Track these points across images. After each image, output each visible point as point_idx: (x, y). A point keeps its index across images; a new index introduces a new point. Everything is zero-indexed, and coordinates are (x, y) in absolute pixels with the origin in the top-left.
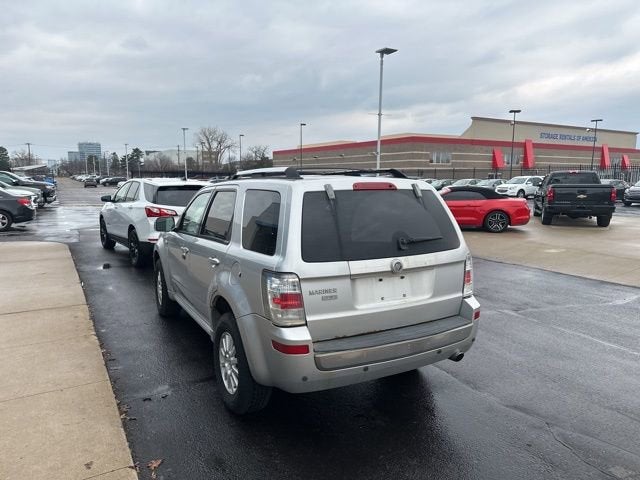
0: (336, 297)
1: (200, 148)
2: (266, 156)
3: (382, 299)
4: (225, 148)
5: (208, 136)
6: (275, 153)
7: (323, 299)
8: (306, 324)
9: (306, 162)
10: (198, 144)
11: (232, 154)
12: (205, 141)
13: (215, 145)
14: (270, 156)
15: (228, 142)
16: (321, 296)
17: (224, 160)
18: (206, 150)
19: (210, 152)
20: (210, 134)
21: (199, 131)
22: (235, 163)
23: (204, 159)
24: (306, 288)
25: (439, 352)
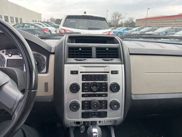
1: (113, 19)
2: (133, 21)
4: (120, 18)
9: (147, 23)
10: (112, 17)
11: (122, 20)
13: (117, 17)
14: (135, 21)
15: (121, 17)
17: (119, 23)
19: (115, 20)
20: (116, 14)
21: (113, 13)
22: (123, 24)
23: (113, 22)
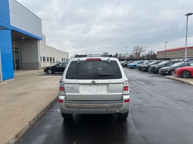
0: (74, 89)
2: (155, 53)
3: (90, 91)
4: (142, 51)
5: (137, 48)
6: (157, 52)
7: (70, 89)
8: (65, 95)
10: (133, 51)
12: (135, 50)
13: (138, 51)
16: (69, 88)
17: (141, 55)
18: (136, 53)
19: (137, 53)
21: (134, 47)
22: (144, 56)
24: (66, 86)
25: (107, 110)
